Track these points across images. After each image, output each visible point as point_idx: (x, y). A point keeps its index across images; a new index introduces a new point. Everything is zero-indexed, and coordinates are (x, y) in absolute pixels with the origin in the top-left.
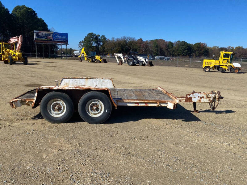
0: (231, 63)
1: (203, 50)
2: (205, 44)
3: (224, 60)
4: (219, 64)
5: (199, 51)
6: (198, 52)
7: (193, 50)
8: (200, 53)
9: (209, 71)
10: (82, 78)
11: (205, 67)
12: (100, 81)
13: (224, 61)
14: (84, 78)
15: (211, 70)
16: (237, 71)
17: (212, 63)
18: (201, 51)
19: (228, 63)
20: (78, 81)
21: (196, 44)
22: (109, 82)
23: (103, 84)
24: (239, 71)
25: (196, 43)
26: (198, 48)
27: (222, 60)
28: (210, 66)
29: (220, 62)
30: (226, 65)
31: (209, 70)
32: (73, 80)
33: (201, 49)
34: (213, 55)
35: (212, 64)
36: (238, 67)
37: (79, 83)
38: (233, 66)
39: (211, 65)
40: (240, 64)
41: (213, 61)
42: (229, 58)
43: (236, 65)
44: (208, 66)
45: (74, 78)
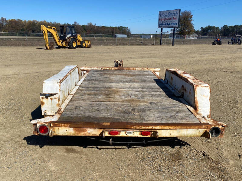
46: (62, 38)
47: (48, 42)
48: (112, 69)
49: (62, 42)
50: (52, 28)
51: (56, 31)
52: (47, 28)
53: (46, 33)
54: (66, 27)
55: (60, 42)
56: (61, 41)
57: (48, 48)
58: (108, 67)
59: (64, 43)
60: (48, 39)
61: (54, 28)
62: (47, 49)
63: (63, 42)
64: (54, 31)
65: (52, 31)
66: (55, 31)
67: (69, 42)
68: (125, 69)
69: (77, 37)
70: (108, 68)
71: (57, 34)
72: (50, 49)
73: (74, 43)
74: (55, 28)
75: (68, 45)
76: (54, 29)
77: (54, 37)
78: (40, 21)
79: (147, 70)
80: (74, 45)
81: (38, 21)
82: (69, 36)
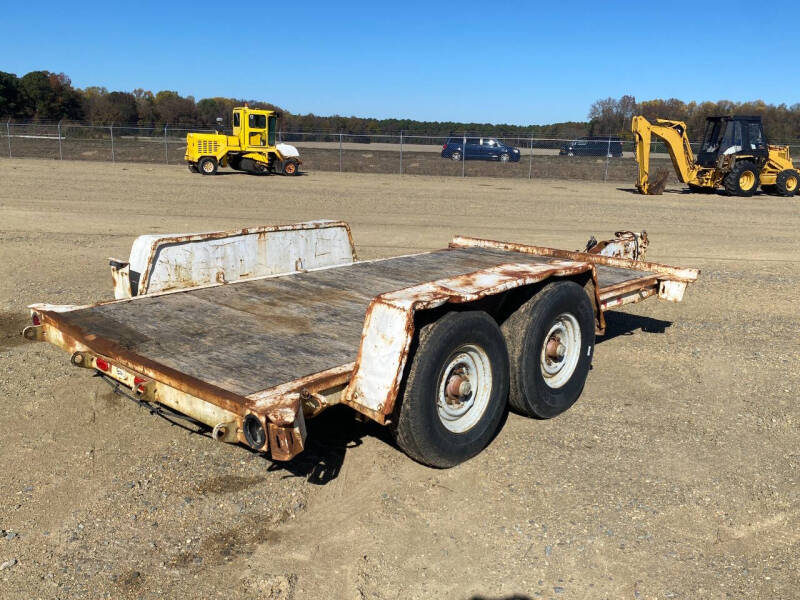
0: (271, 145)
1: (60, 99)
2: (62, 76)
3: (252, 134)
4: (238, 149)
5: (47, 102)
6: (45, 105)
7: (25, 98)
8: (52, 108)
9: (215, 173)
10: (245, 233)
11: (202, 157)
12: (310, 236)
13: (252, 138)
14: (253, 231)
15: (220, 169)
16: (292, 167)
17: (221, 144)
18: (53, 100)
19: (264, 144)
20: (229, 250)
21: (30, 76)
22: (338, 237)
23: (321, 250)
24: (296, 168)
25: (32, 71)
26: (40, 89)
27: (247, 136)
28: (213, 154)
29: (242, 142)
30: (260, 150)
31: (215, 168)
32: (205, 249)
33: (52, 94)
34: (218, 119)
35: (220, 149)
36: (294, 157)
37: (231, 258)
38: (278, 155)
39: (216, 150)
40: (298, 148)
41: (220, 138)
42: (266, 129)
43: (287, 150)
44: (208, 154)
45: (211, 237)
46: (705, 160)
47: (646, 170)
48: (535, 251)
49: (701, 174)
50: (671, 125)
51: (685, 134)
52: (654, 123)
53: (647, 140)
54: (728, 119)
55: (695, 173)
56: (699, 168)
57: (645, 190)
58: (524, 246)
59: (709, 175)
60: (651, 160)
61: (677, 123)
62: (641, 192)
63: (705, 171)
64: (678, 136)
65: (668, 134)
66: (681, 134)
67: (726, 175)
68: (573, 257)
69: (767, 156)
70: (522, 249)
71: (688, 144)
72: (650, 192)
73: (747, 175)
74: (684, 125)
75: (723, 183)
76: (679, 127)
77: (673, 155)
78: (743, 102)
79: (648, 269)
80: (746, 183)
81: (735, 102)
82: (731, 150)
